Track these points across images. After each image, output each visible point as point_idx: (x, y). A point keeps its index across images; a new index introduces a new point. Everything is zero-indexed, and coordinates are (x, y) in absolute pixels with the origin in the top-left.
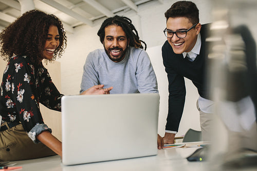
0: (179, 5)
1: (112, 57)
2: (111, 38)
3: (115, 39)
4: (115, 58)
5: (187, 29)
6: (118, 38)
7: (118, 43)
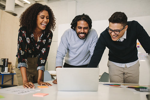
0: (117, 17)
1: (80, 37)
2: (81, 28)
3: (83, 29)
4: (82, 38)
5: (120, 30)
6: (84, 28)
7: (84, 31)
